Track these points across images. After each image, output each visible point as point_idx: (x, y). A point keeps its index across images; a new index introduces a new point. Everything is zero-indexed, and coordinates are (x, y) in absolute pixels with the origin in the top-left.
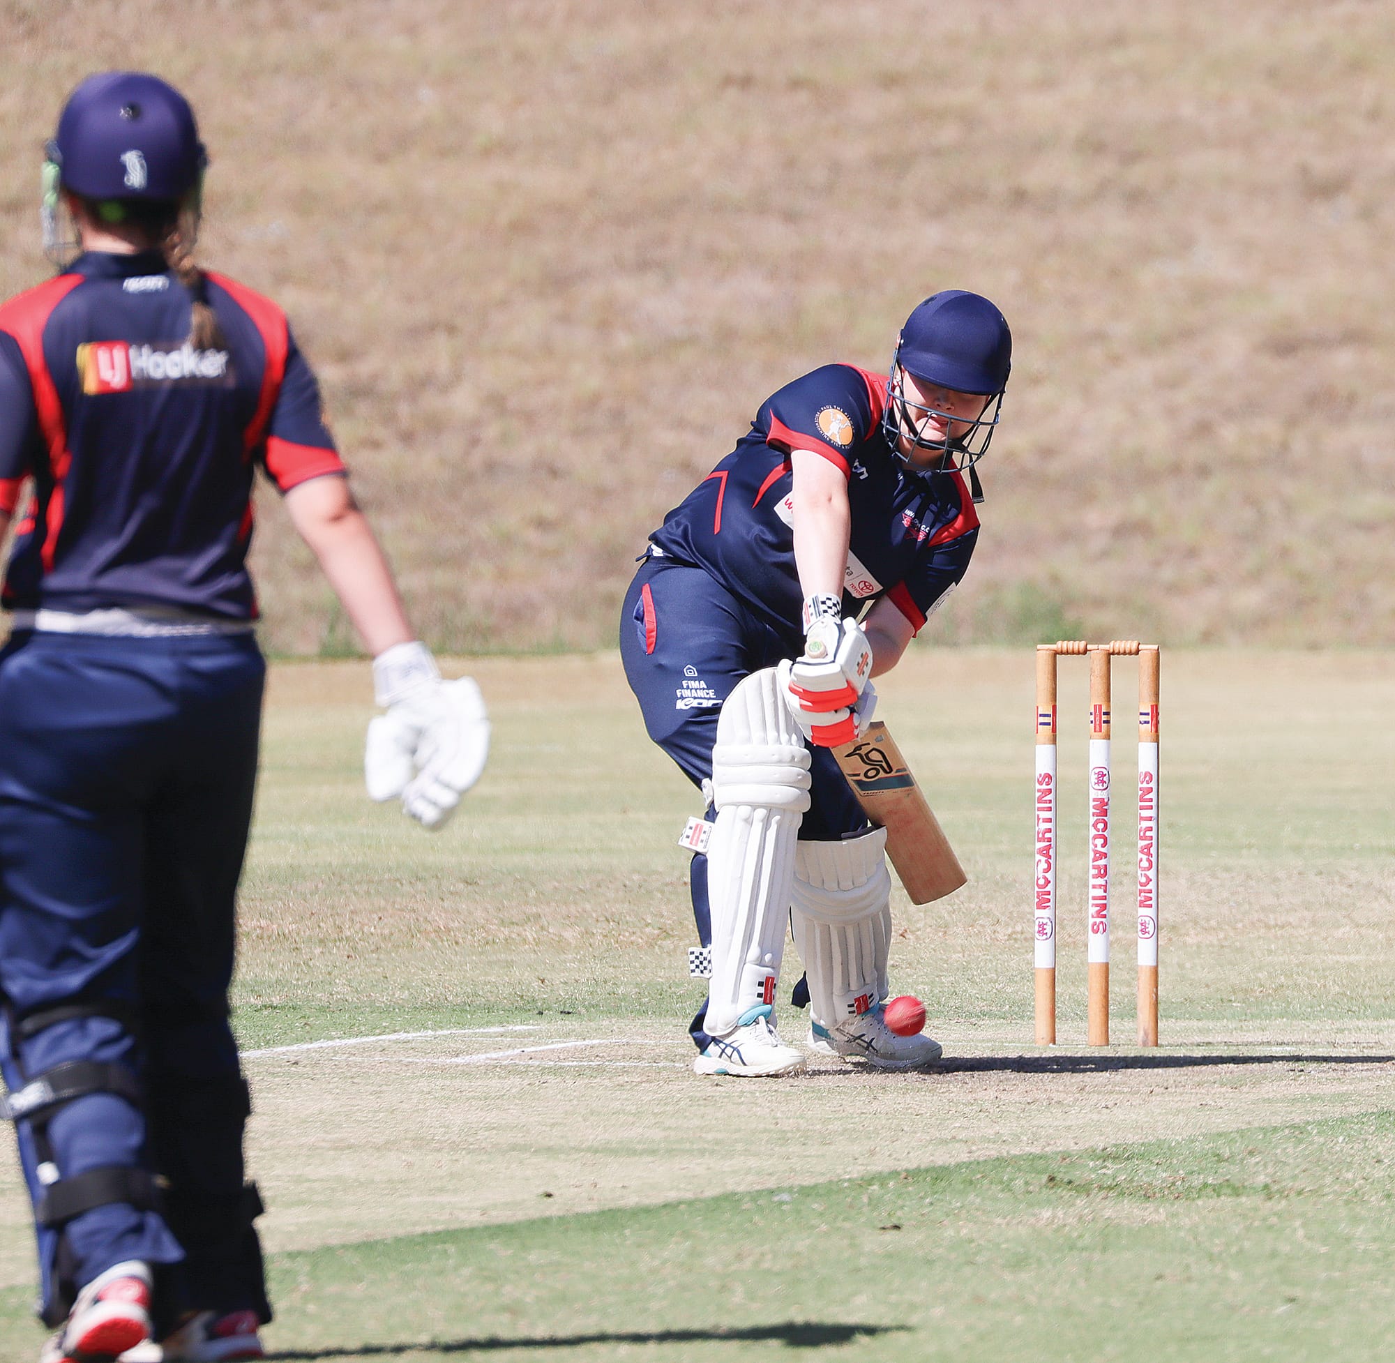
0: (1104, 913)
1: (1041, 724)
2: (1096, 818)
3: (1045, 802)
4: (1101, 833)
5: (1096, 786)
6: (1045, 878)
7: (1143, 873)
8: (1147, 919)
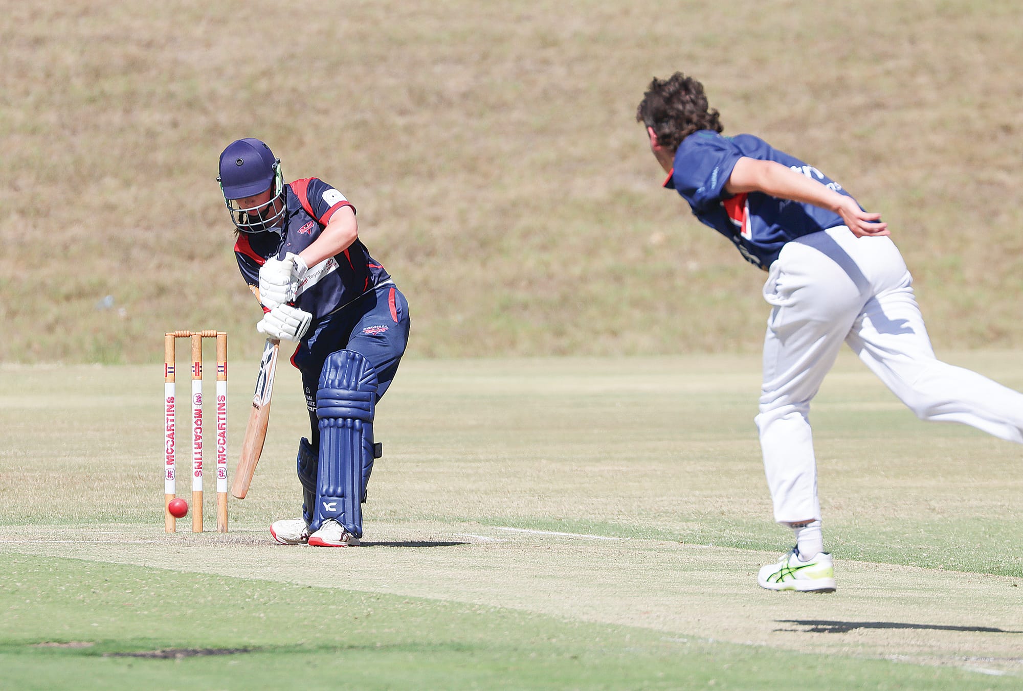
0: (201, 466)
1: (169, 372)
2: (196, 419)
3: (172, 411)
4: (199, 426)
5: (197, 403)
6: (172, 449)
7: (221, 446)
8: (223, 469)
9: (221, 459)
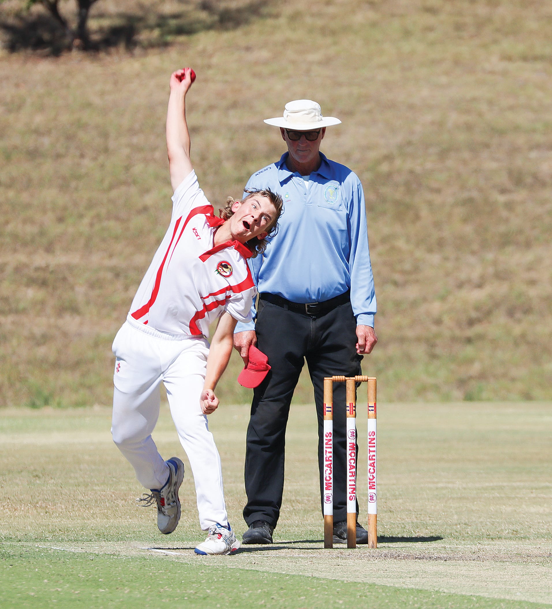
0: (354, 492)
1: (327, 411)
2: (351, 451)
3: (329, 444)
4: (353, 458)
5: (351, 438)
6: (330, 477)
7: (371, 475)
8: (373, 494)
9: (371, 486)
